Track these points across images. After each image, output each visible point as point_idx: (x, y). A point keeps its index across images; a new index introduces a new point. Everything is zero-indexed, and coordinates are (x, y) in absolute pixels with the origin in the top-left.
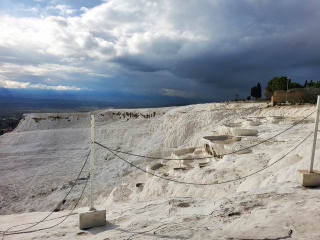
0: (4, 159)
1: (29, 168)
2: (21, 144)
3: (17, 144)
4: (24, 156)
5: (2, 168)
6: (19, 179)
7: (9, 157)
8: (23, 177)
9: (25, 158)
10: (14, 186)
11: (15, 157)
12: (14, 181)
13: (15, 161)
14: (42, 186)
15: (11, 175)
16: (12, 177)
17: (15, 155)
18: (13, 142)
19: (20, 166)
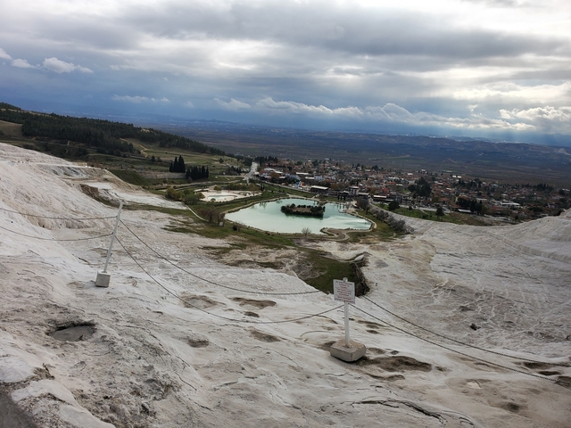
0: (529, 258)
1: (563, 286)
2: (565, 240)
3: (559, 239)
4: (562, 264)
5: (521, 272)
6: (536, 298)
7: (538, 257)
8: (543, 298)
9: (562, 266)
10: (520, 306)
11: (546, 259)
12: (527, 298)
13: (544, 268)
14: (560, 323)
15: (526, 288)
16: (527, 291)
17: (549, 257)
18: (554, 233)
19: (548, 278)
